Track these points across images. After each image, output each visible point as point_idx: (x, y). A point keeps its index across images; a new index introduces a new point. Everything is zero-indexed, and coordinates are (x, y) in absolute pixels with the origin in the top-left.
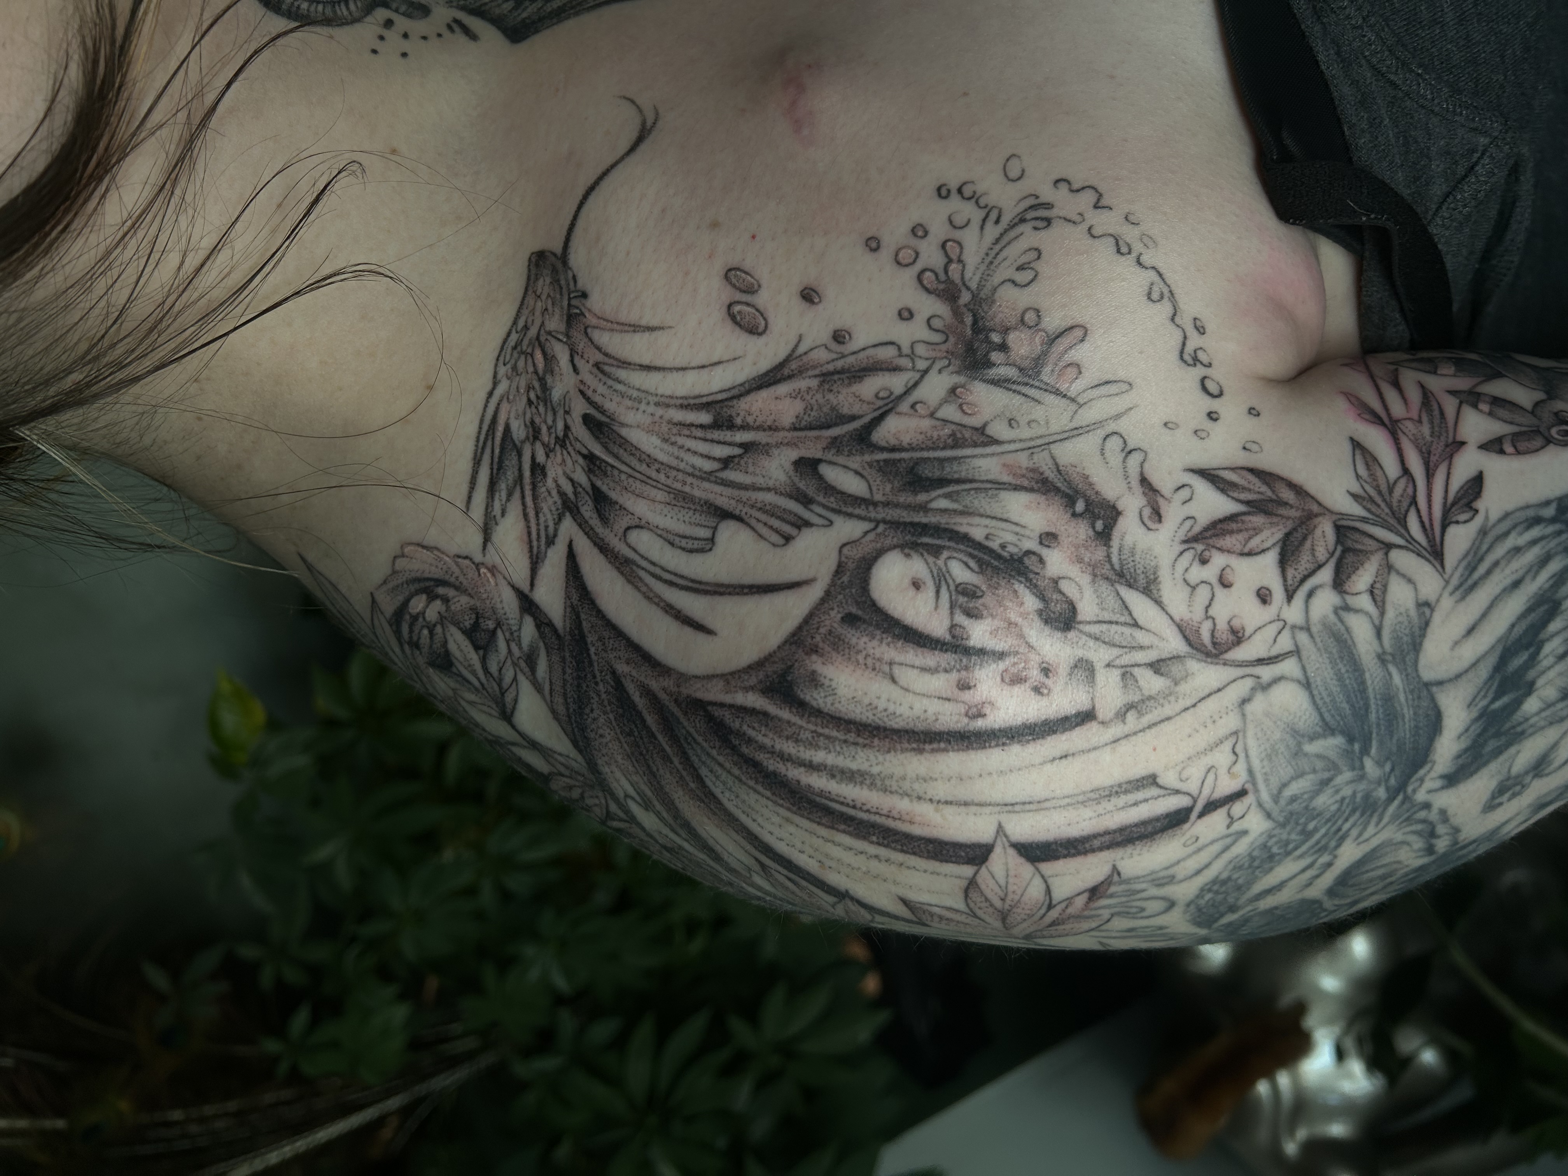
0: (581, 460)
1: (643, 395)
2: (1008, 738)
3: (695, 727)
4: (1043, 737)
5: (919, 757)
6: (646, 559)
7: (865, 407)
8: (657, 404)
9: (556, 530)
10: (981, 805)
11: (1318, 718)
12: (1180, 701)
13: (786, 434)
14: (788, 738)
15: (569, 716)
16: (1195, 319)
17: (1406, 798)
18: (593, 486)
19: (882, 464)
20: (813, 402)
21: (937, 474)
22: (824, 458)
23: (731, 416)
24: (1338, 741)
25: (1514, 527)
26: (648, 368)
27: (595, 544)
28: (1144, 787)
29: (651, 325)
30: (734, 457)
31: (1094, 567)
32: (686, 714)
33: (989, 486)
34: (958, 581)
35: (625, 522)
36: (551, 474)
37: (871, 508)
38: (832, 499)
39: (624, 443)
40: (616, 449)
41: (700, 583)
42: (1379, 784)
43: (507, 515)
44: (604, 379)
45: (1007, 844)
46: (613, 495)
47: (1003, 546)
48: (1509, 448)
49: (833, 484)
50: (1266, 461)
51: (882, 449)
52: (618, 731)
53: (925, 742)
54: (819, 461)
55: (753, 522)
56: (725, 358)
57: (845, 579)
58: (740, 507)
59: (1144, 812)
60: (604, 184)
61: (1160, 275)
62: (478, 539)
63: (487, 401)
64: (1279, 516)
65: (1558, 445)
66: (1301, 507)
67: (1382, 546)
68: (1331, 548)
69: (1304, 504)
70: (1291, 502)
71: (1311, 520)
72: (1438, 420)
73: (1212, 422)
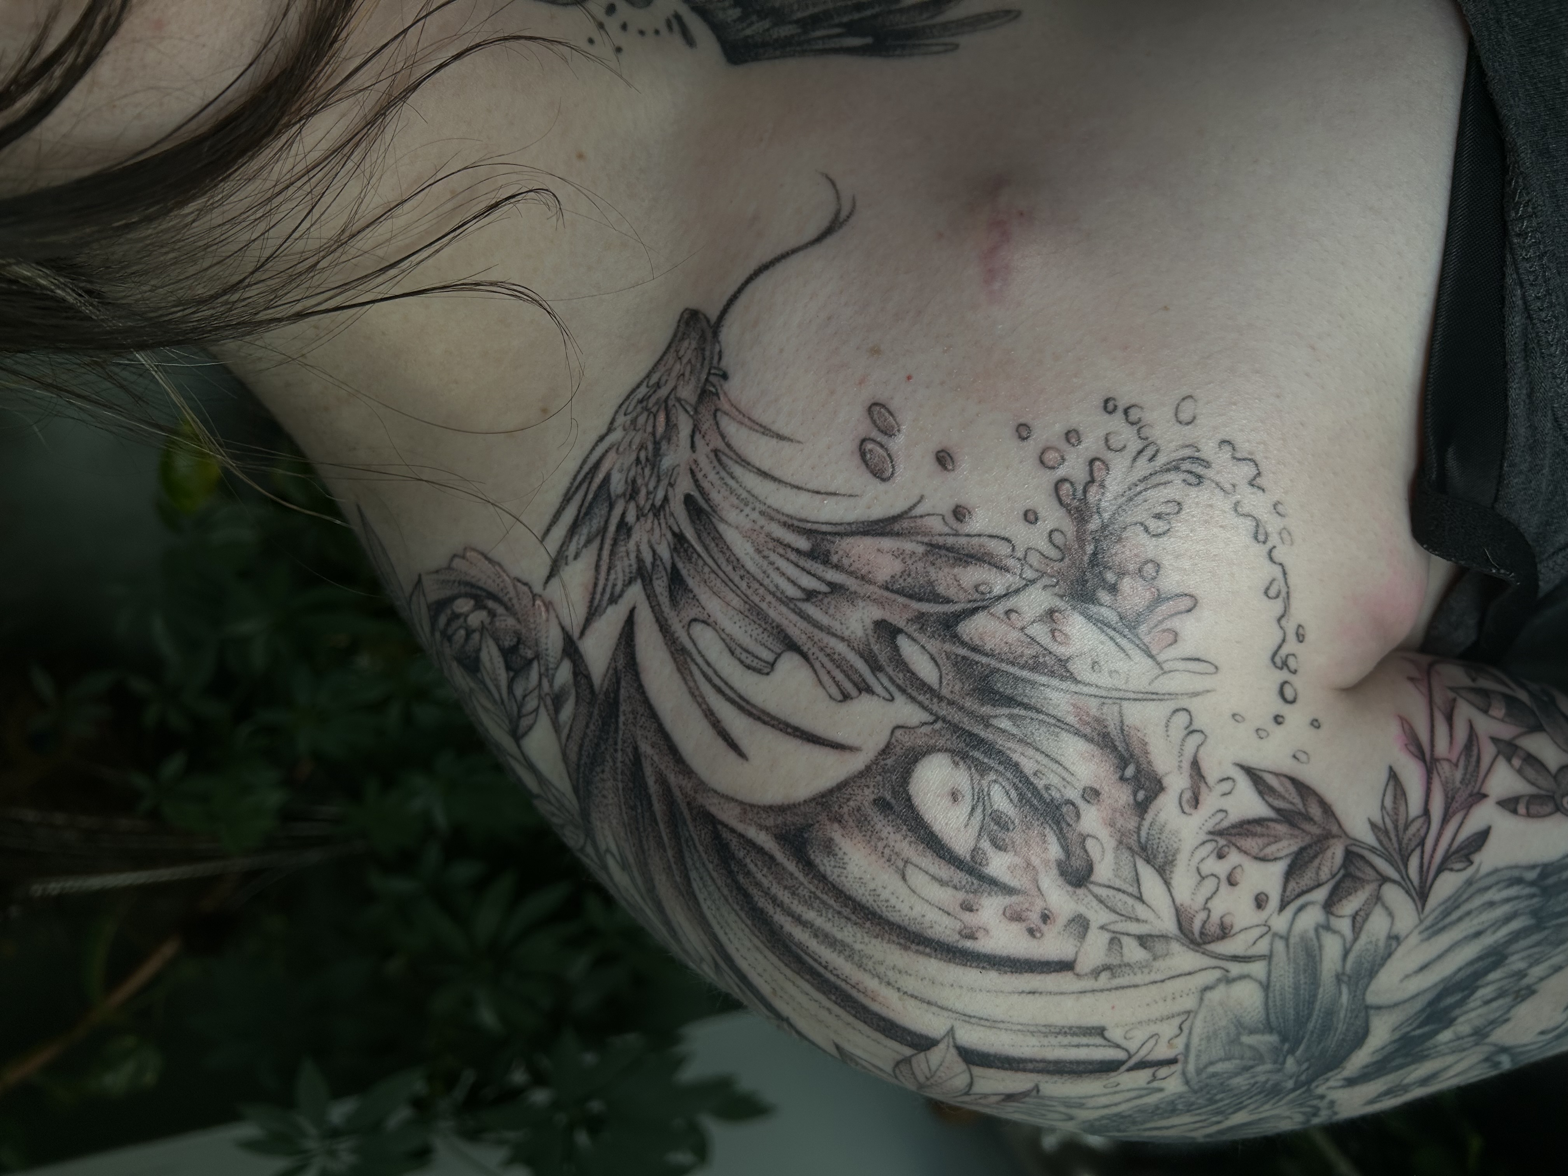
0: (669, 536)
1: (751, 499)
2: (990, 964)
3: (700, 836)
4: (1021, 973)
5: (903, 951)
6: (703, 656)
7: (962, 596)
8: (762, 513)
9: (622, 592)
10: (942, 1008)
11: (1264, 1016)
12: (1152, 974)
13: (877, 590)
14: (785, 888)
15: (578, 766)
16: (1300, 626)
17: (1309, 1090)
18: (674, 566)
19: (959, 659)
20: (913, 568)
21: (1009, 692)
22: (905, 629)
23: (829, 551)
24: (1272, 1039)
25: (1497, 883)
26: (764, 474)
27: (657, 620)
28: (1091, 1034)
29: (781, 433)
30: (819, 593)
31: (1123, 834)
32: (694, 820)
33: (1053, 721)
34: (995, 807)
35: (694, 612)
36: (636, 536)
37: (935, 700)
38: (901, 675)
39: (719, 538)
40: (708, 541)
41: (748, 702)
42: (1291, 1078)
43: (579, 559)
44: (719, 468)
45: (951, 1044)
46: (691, 582)
47: (1047, 788)
48: (1522, 809)
49: (907, 660)
50: (1310, 774)
51: (963, 644)
52: (623, 801)
53: (913, 942)
54: (900, 631)
55: (817, 665)
56: (842, 491)
57: (889, 762)
58: (809, 644)
59: (1082, 1054)
60: (780, 267)
61: (1285, 573)
62: (544, 571)
63: (596, 445)
64: (1301, 829)
65: (1564, 814)
66: (1323, 825)
67: (1379, 878)
68: (1335, 871)
69: (1327, 824)
70: (1316, 819)
71: (1327, 840)
72: (1472, 768)
73: (1276, 725)
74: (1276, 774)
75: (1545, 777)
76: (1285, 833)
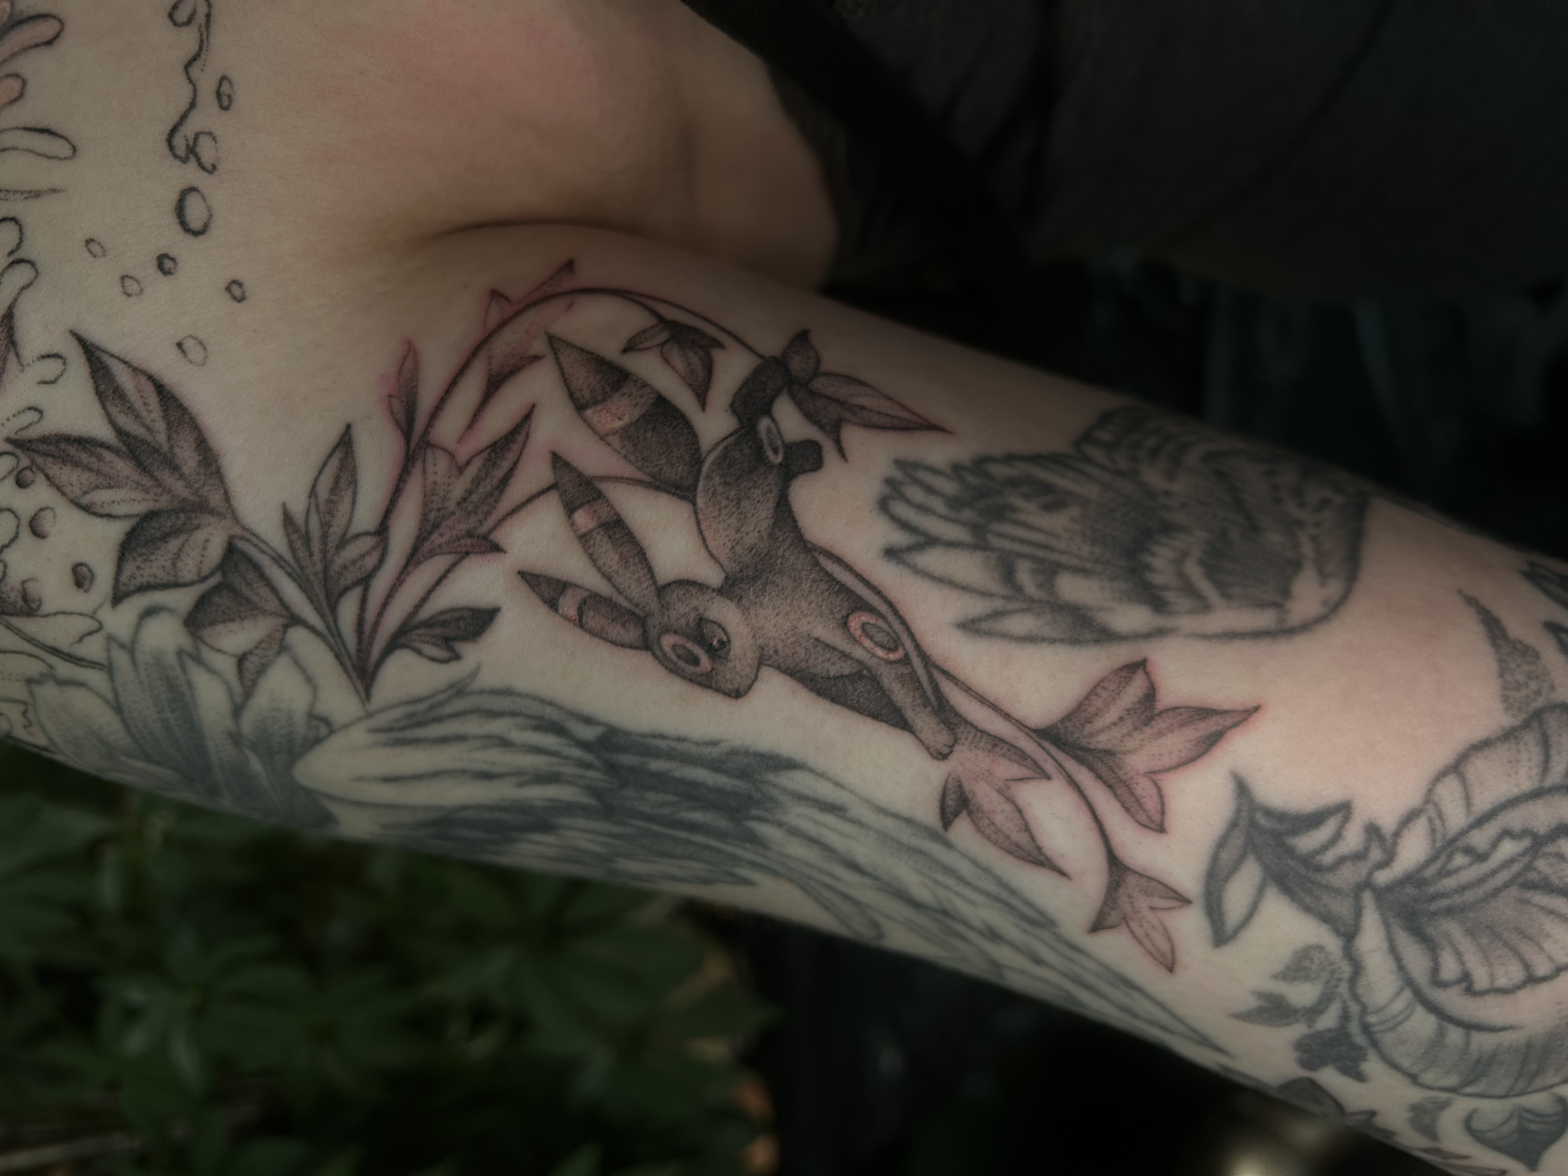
11: (134, 745)
16: (224, 78)
48: (568, 607)
64: (156, 480)
65: (660, 662)
66: (196, 486)
67: (284, 612)
68: (206, 571)
69: (204, 485)
70: (186, 470)
71: (199, 514)
72: (489, 487)
73: (159, 273)
74: (136, 370)
75: (639, 578)
76: (127, 478)
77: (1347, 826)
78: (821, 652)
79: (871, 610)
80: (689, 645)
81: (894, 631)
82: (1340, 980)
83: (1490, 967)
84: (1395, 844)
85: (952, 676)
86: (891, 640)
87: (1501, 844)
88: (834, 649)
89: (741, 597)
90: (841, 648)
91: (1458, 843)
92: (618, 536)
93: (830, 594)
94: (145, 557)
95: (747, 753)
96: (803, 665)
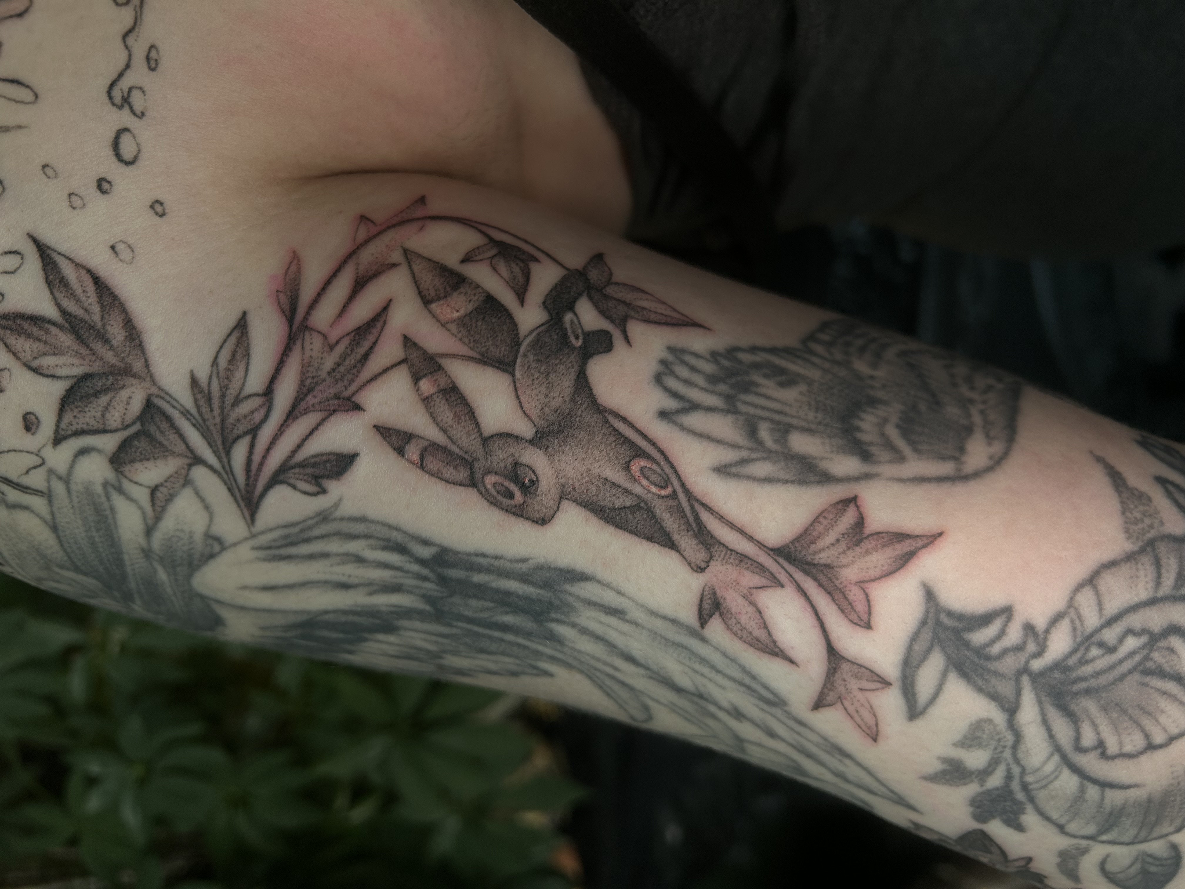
11: (66, 558)
16: (152, 46)
48: (412, 454)
64: (91, 350)
65: (483, 497)
66: (122, 355)
67: (189, 455)
68: (128, 421)
69: (129, 355)
70: (115, 343)
71: (124, 377)
72: (353, 361)
73: (98, 193)
74: (78, 266)
75: (469, 431)
76: (69, 347)
77: (1009, 624)
78: (609, 489)
79: (648, 457)
80: (506, 483)
81: (665, 473)
82: (1005, 747)
83: (1119, 736)
84: (1046, 639)
85: (709, 508)
86: (662, 480)
87: (1126, 639)
88: (619, 486)
89: (548, 447)
90: (624, 486)
91: (1093, 638)
92: (453, 399)
93: (616, 445)
94: (80, 409)
95: (549, 568)
96: (595, 499)
